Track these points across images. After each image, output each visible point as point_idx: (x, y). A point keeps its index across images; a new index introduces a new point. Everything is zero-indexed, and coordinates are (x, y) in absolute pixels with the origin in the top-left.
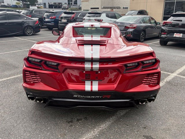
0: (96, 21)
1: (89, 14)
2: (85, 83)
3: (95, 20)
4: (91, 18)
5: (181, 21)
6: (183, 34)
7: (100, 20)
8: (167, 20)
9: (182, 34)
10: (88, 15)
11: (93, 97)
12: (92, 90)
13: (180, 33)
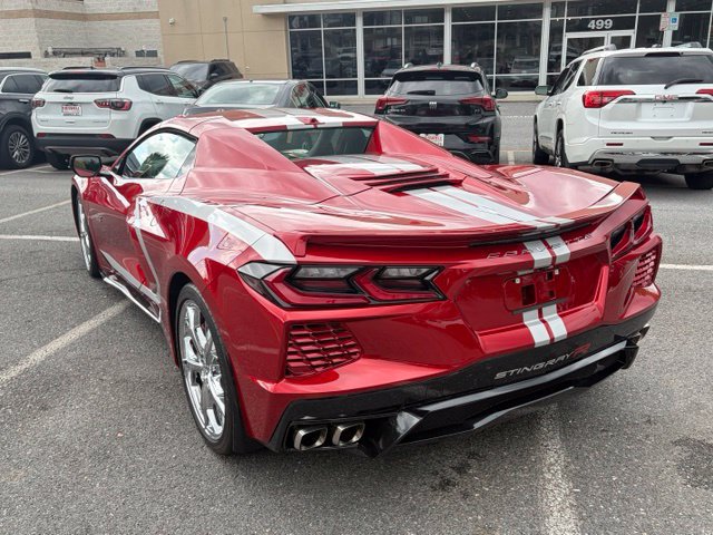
0: (106, 106)
1: (55, 81)
2: (522, 321)
3: (101, 104)
4: (77, 97)
5: (432, 93)
6: (445, 134)
7: (123, 104)
8: (383, 94)
9: (442, 135)
10: (49, 83)
11: (551, 362)
12: (552, 339)
13: (437, 133)
